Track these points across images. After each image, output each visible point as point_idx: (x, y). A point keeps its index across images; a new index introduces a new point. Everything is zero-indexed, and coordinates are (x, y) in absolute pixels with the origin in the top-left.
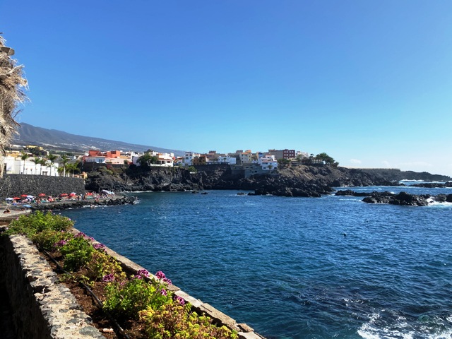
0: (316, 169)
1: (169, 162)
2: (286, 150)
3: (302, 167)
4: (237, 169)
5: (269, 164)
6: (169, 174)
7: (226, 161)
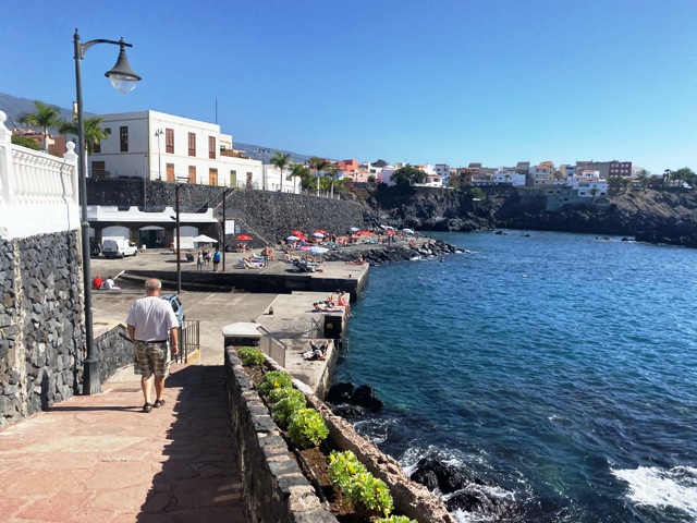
0: (674, 197)
1: (435, 180)
2: (615, 162)
3: (650, 194)
4: (531, 194)
5: (591, 187)
6: (442, 200)
7: (509, 180)
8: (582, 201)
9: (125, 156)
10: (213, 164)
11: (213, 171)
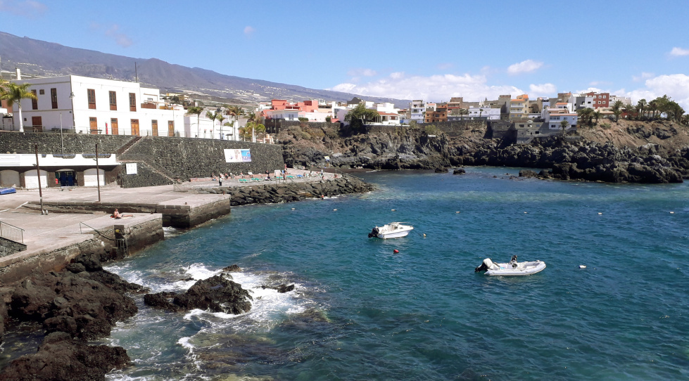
0: (648, 128)
1: (393, 118)
4: (504, 128)
5: (562, 119)
6: (395, 138)
7: (483, 114)
9: (55, 112)
10: (134, 116)
11: (135, 122)
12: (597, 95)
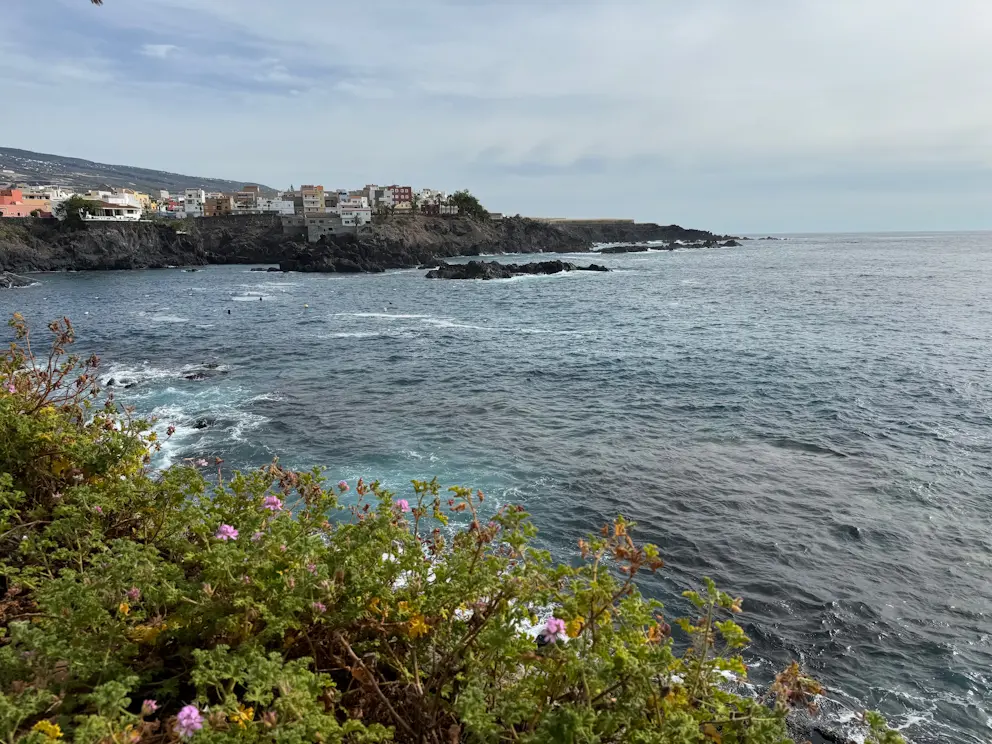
0: (445, 223)
1: (130, 212)
3: (420, 221)
4: (294, 224)
5: (355, 215)
6: (130, 236)
7: (273, 207)
8: (347, 231)
12: (399, 189)
